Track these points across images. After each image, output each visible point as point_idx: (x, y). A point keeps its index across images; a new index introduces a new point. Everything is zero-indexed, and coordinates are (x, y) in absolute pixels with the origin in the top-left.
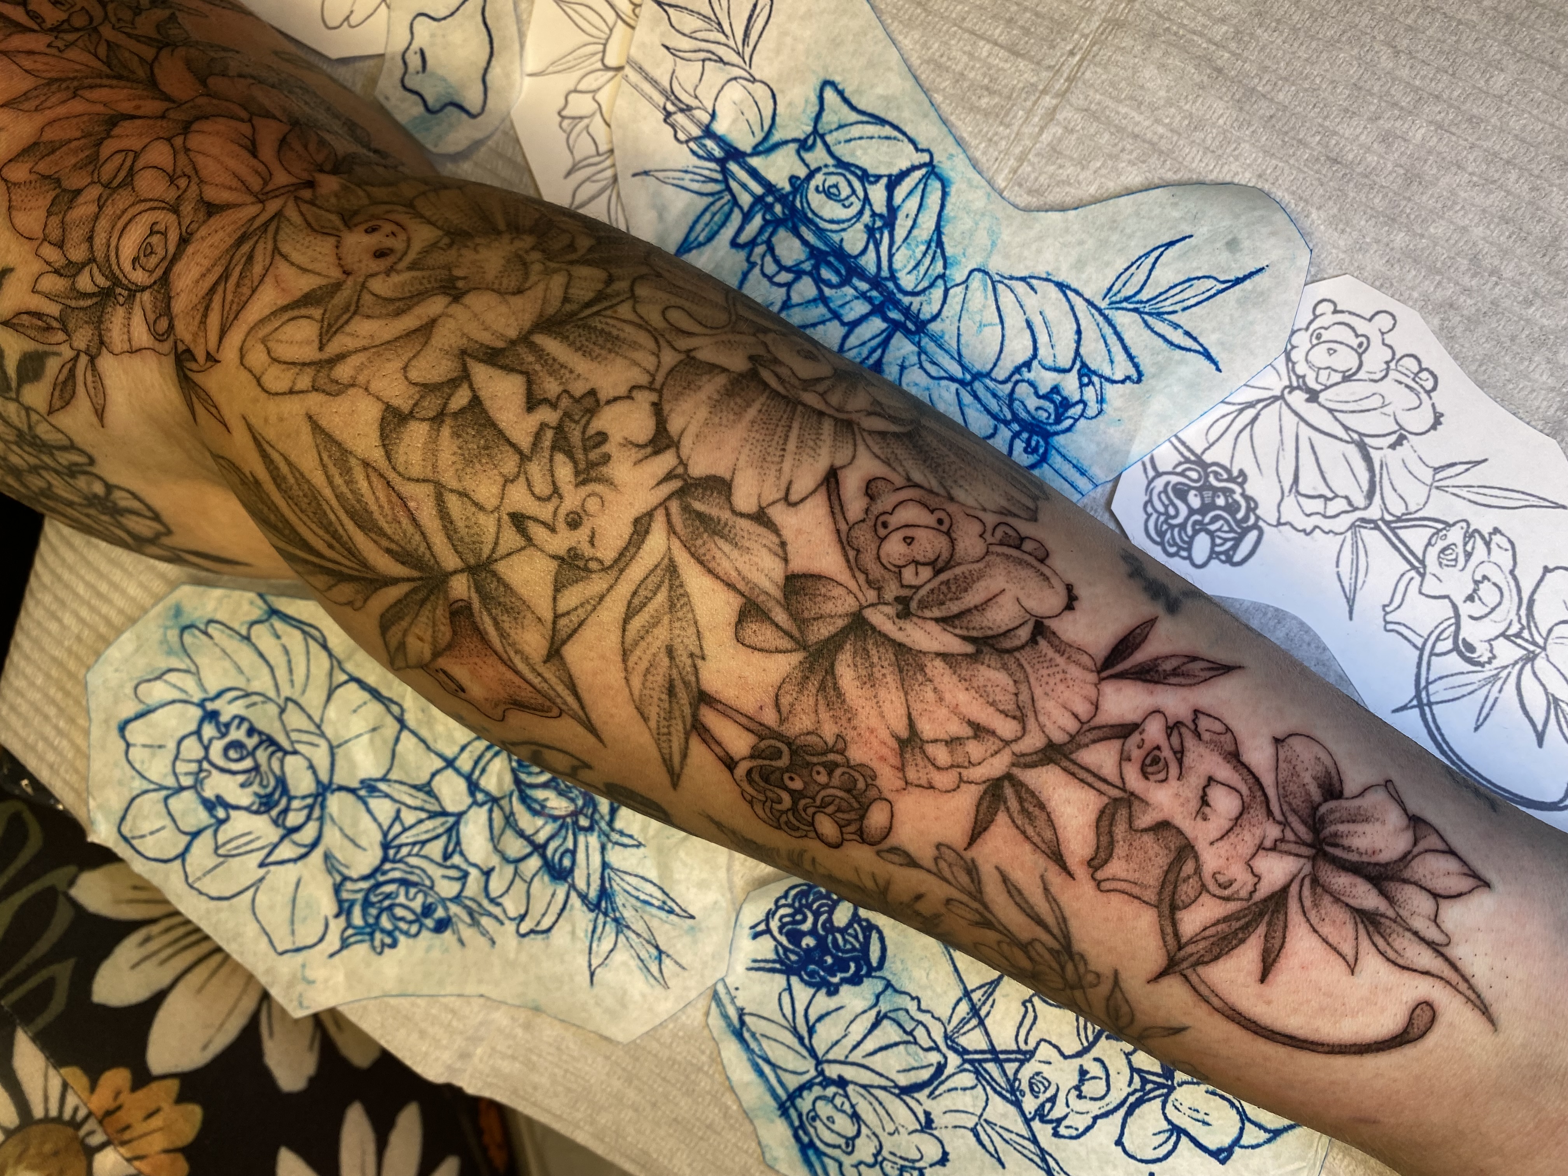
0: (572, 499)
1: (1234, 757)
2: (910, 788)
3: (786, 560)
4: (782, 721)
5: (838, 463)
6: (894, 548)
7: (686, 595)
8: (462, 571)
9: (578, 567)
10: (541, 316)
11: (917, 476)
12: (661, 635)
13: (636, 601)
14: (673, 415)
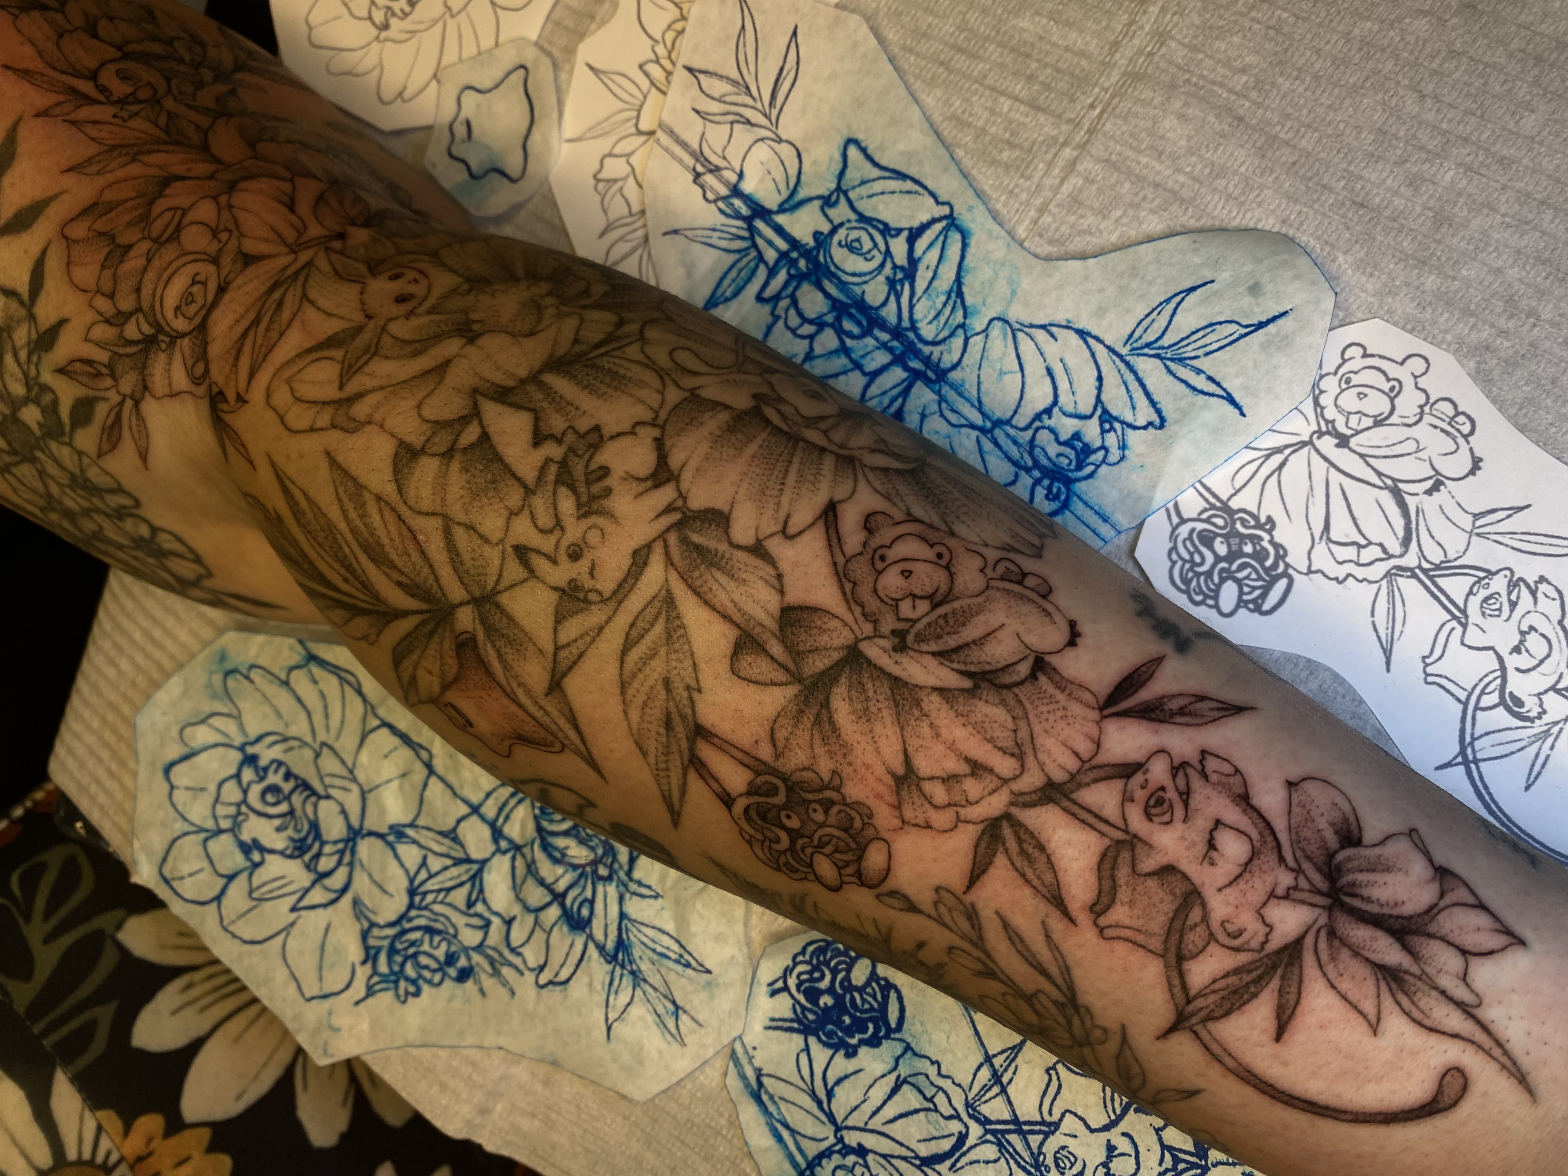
0: (574, 531)
1: (1244, 800)
2: (906, 827)
3: (782, 592)
4: (778, 756)
5: (837, 498)
6: (892, 581)
7: (683, 626)
8: (468, 603)
9: (578, 599)
10: (551, 356)
11: (918, 511)
12: (658, 667)
13: (634, 633)
14: (675, 450)
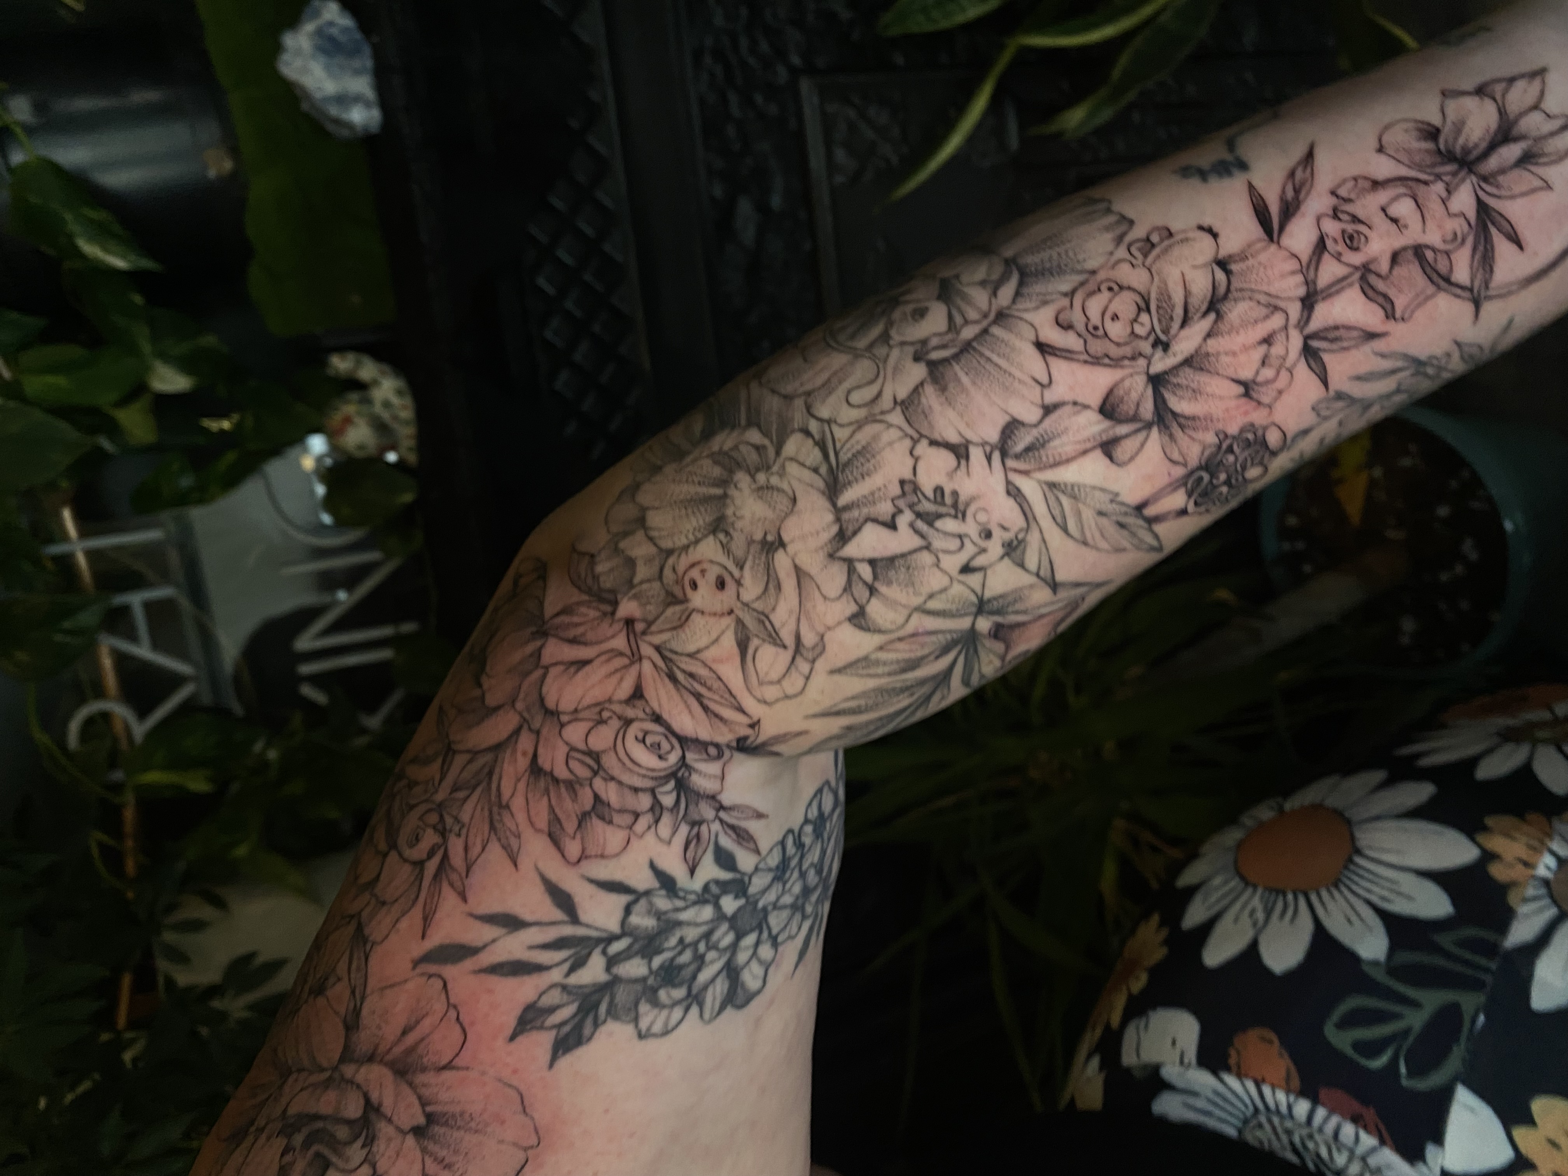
0: (970, 528)
1: (1377, 184)
2: (1273, 406)
3: (1086, 407)
4: (1185, 465)
5: (1032, 337)
6: (1117, 330)
7: (1073, 486)
8: (975, 618)
9: (1017, 546)
10: (823, 493)
11: (1066, 287)
12: (1088, 515)
13: (1059, 519)
14: (944, 435)
